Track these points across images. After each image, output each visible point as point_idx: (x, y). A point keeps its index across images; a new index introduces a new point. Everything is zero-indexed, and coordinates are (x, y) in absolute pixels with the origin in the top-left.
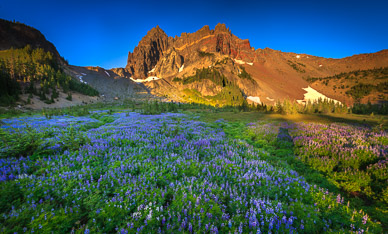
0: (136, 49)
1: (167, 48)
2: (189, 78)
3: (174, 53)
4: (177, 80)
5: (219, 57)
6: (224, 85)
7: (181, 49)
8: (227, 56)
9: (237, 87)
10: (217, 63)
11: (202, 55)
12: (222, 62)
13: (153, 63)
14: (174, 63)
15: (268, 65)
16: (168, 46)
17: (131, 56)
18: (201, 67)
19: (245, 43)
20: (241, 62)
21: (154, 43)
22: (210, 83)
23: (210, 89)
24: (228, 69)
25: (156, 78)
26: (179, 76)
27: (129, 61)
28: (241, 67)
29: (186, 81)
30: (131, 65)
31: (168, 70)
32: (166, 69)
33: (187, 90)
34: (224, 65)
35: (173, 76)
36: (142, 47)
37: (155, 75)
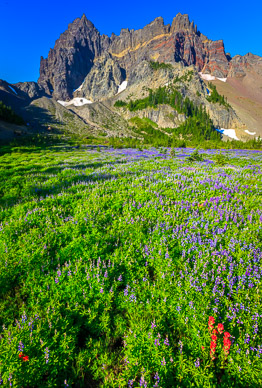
0: (53, 52)
1: (99, 54)
2: (138, 102)
3: (110, 63)
4: (120, 104)
5: (180, 70)
6: (190, 114)
7: (120, 55)
8: (190, 68)
10: (177, 80)
11: (154, 66)
12: (185, 77)
14: (111, 74)
16: (100, 49)
17: (44, 63)
18: (155, 86)
19: (217, 46)
22: (170, 110)
23: (171, 118)
24: (193, 88)
25: (86, 101)
26: (122, 98)
27: (42, 72)
28: (211, 85)
29: (133, 107)
30: (46, 78)
31: (103, 88)
32: (99, 86)
33: (136, 120)
34: (187, 82)
35: (112, 99)
36: (61, 50)
37: (84, 96)
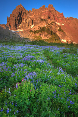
0: (11, 15)
1: (26, 16)
3: (29, 19)
4: (31, 31)
5: (50, 22)
6: (52, 34)
7: (32, 17)
8: (53, 21)
9: (57, 35)
10: (49, 24)
11: (42, 20)
12: (51, 24)
13: (20, 23)
14: (29, 23)
15: (71, 25)
17: (8, 19)
18: (42, 26)
20: (59, 24)
21: (19, 13)
22: (46, 33)
23: (46, 36)
24: (53, 27)
25: (21, 30)
27: (8, 21)
28: (59, 26)
29: (35, 32)
30: (9, 23)
31: (26, 26)
32: (25, 26)
33: (36, 36)
34: (52, 25)
35: (29, 30)
36: (14, 15)
37: (21, 29)
